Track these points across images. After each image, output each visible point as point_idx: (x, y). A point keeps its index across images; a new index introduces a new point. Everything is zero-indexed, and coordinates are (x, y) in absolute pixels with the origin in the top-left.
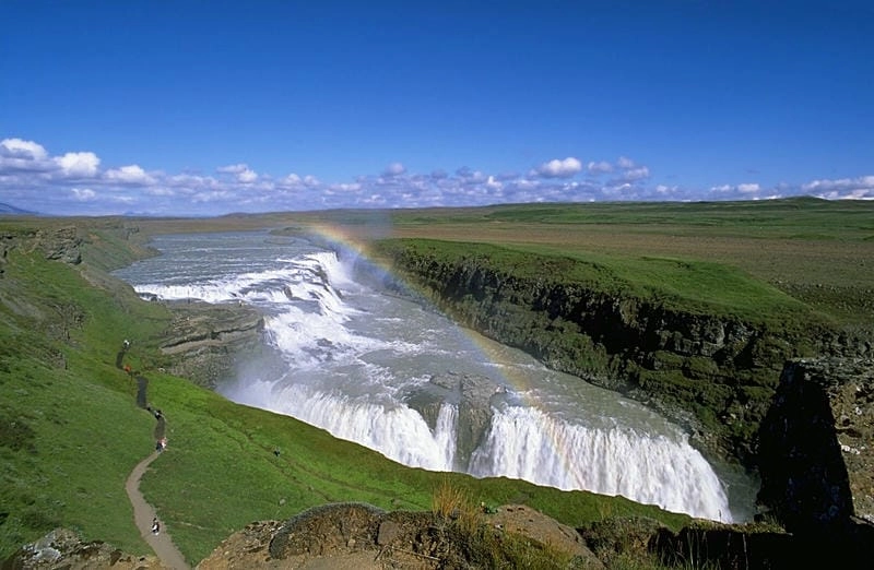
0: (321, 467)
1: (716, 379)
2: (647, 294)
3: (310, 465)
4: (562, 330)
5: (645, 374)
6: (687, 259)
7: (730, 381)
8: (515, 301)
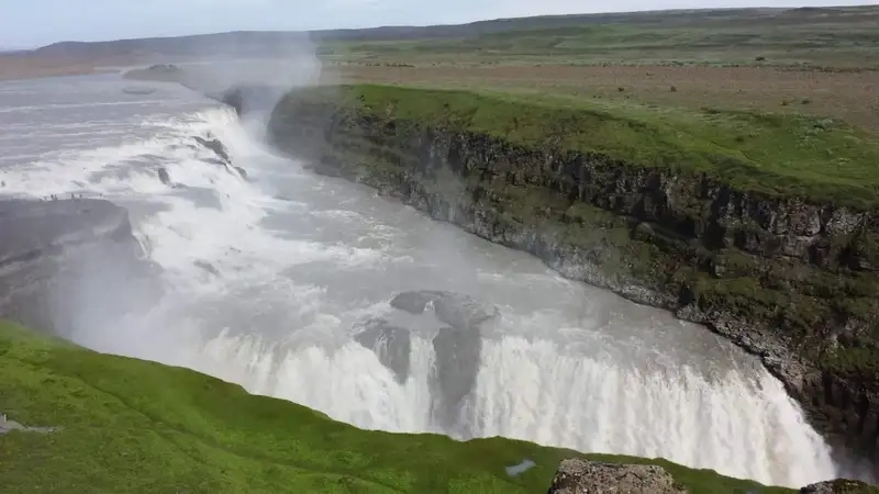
0: (234, 437)
1: (804, 288)
2: (708, 167)
3: (219, 436)
4: (579, 220)
5: (703, 284)
6: (768, 111)
7: (823, 293)
8: (512, 179)
